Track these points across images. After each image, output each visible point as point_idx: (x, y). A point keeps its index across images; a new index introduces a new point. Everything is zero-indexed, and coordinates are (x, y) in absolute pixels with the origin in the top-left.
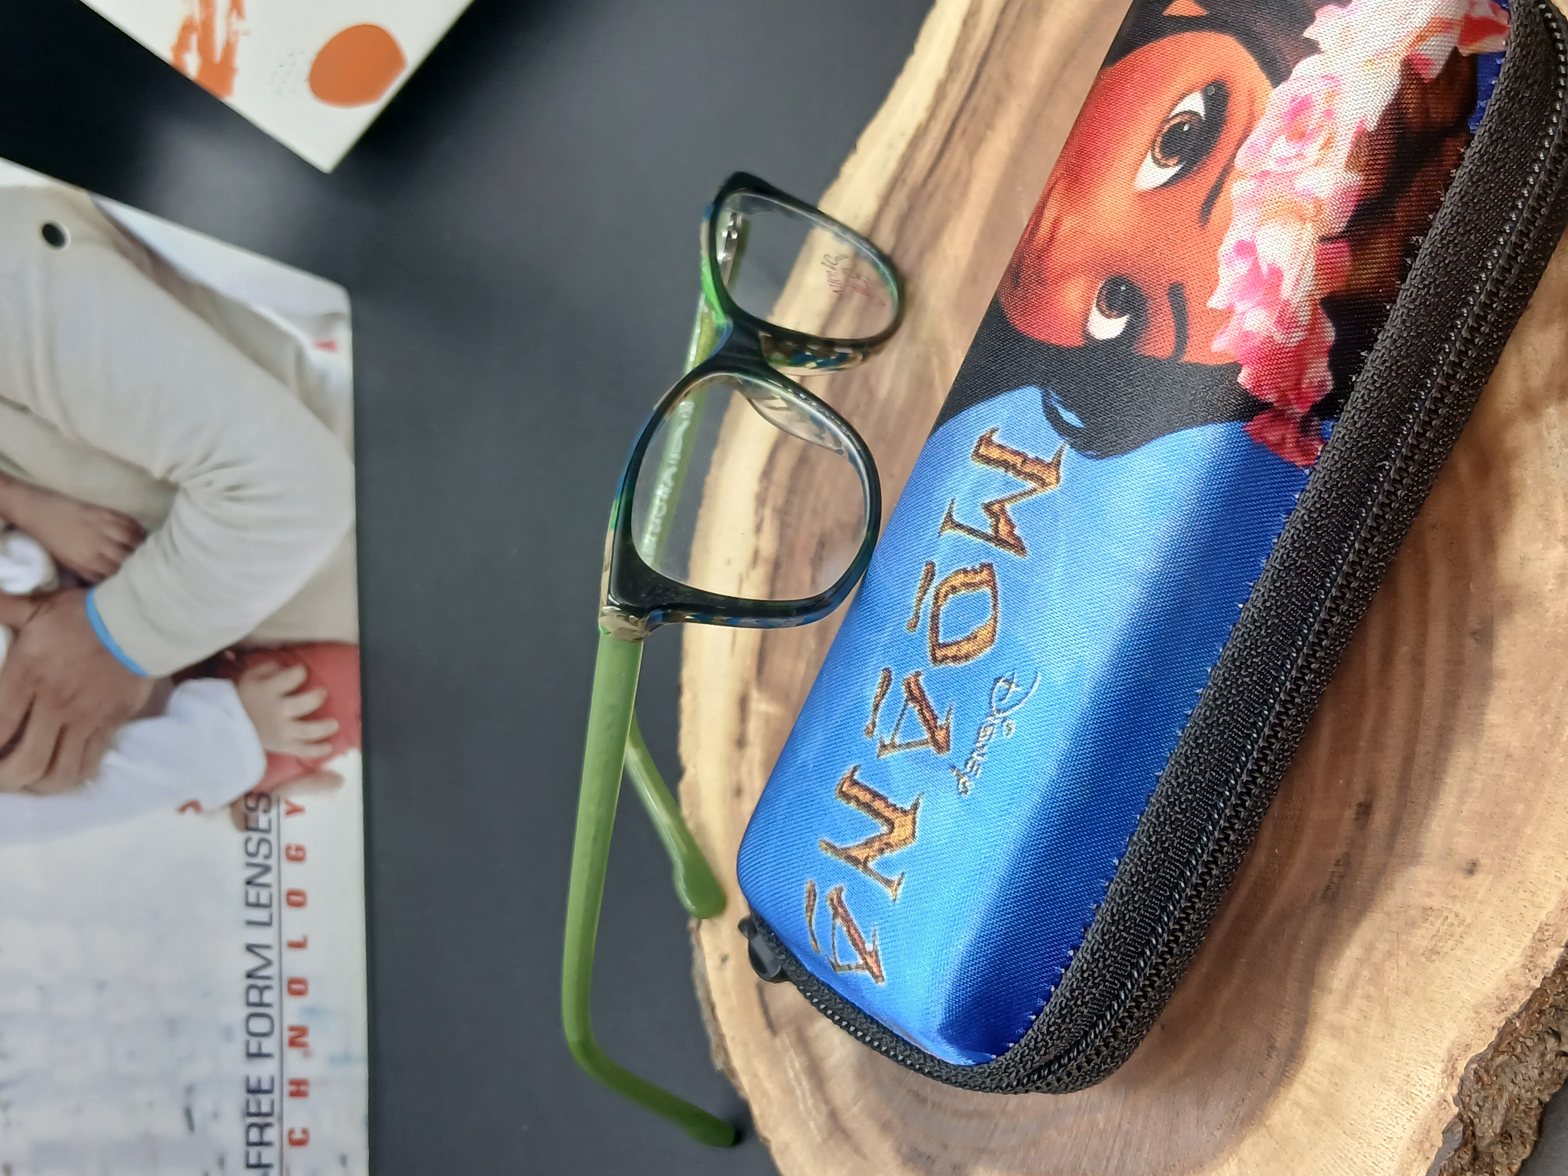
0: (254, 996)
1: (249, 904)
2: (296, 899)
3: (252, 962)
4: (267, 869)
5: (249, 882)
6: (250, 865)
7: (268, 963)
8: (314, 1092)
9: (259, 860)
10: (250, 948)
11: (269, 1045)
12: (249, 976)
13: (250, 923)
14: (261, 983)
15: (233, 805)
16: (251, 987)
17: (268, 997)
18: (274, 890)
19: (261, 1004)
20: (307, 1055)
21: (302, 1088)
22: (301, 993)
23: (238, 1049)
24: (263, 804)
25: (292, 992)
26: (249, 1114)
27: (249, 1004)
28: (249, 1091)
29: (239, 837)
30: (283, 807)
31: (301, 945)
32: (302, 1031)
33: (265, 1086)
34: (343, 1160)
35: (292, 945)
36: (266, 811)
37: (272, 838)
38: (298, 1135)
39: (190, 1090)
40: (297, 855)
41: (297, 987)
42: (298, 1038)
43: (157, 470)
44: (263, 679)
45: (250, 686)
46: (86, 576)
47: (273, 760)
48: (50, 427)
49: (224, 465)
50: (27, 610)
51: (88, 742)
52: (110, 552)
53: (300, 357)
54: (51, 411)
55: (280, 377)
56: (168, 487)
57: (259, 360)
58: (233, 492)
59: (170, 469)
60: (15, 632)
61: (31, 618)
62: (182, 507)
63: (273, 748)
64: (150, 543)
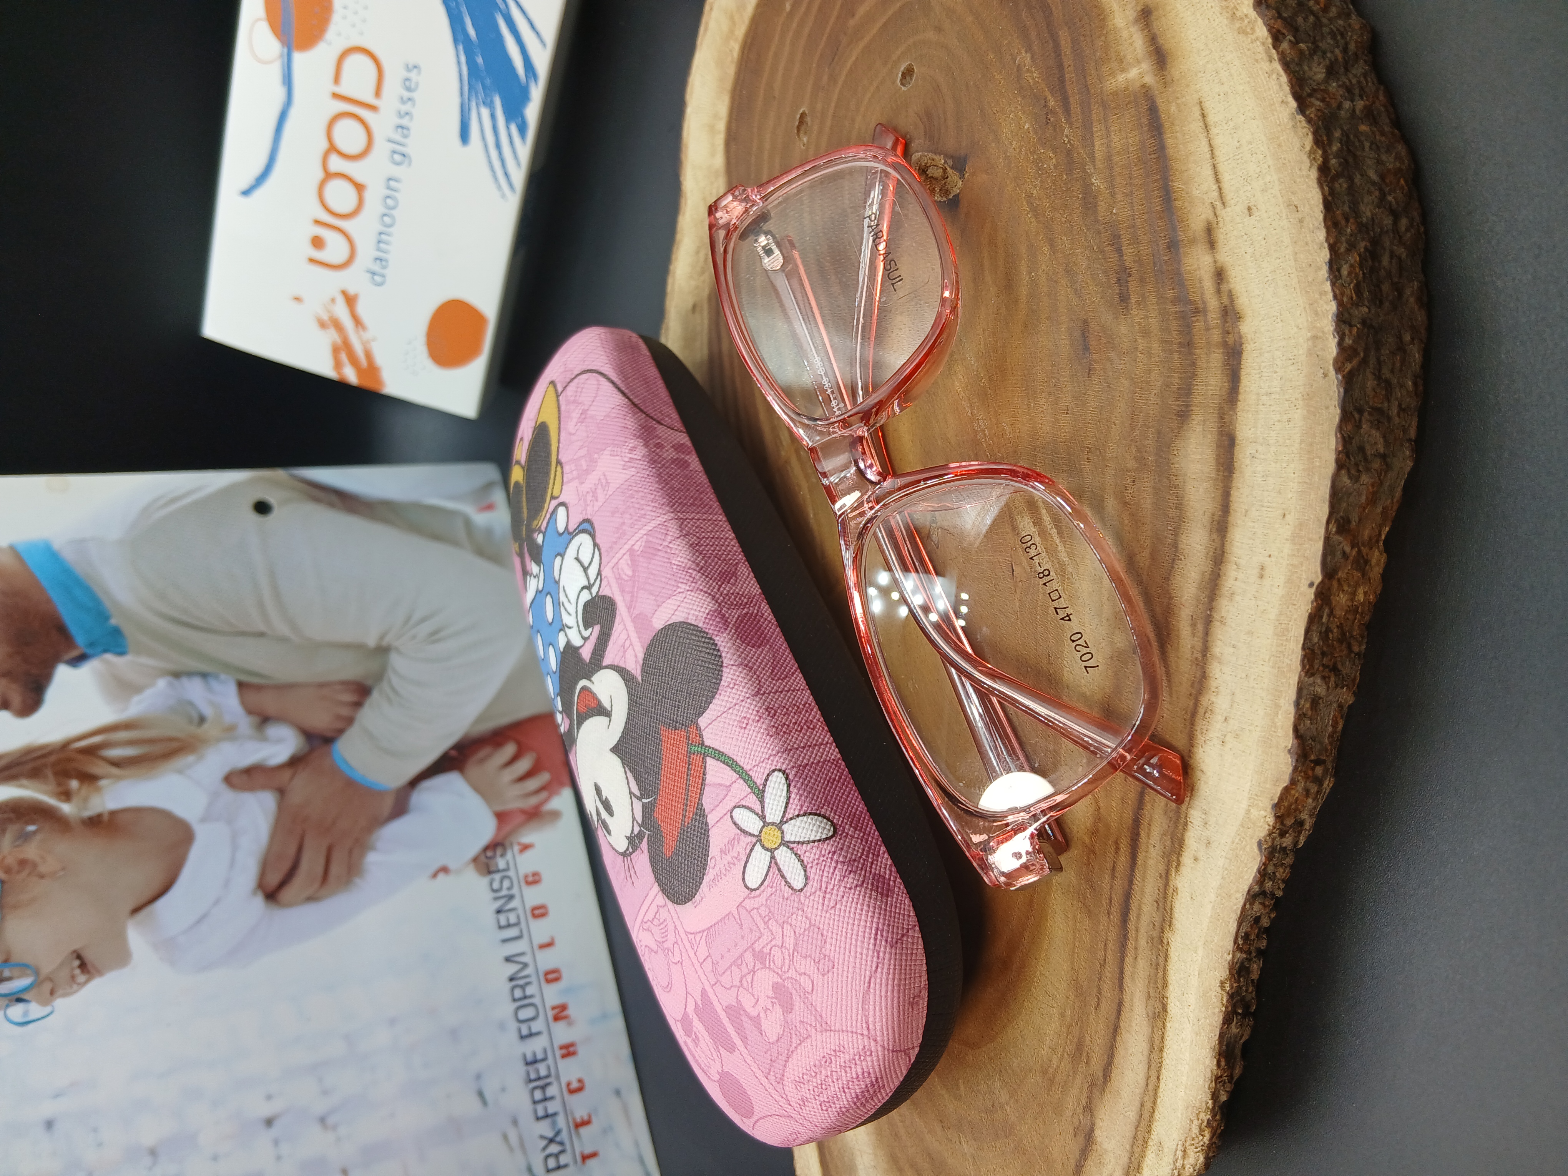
0: (518, 993)
1: (501, 927)
2: (539, 912)
3: (512, 969)
4: (511, 897)
5: (499, 912)
6: (496, 899)
7: (525, 965)
8: (581, 1050)
9: (504, 892)
10: (508, 959)
11: (536, 1026)
12: (511, 979)
13: (505, 941)
14: (521, 982)
15: (475, 860)
16: (514, 987)
17: (529, 991)
18: (520, 912)
19: (525, 997)
20: (570, 1024)
21: (571, 1049)
22: (557, 979)
23: (514, 1035)
24: (499, 851)
25: (548, 981)
26: (530, 1081)
27: (514, 1000)
28: (527, 1064)
29: (484, 881)
30: (516, 848)
31: (550, 944)
32: (563, 1007)
33: (540, 1056)
34: (618, 1093)
35: (542, 947)
36: (502, 855)
37: (512, 873)
38: (575, 1085)
39: (478, 1077)
40: (534, 879)
41: (552, 976)
42: (560, 1013)
43: (371, 641)
44: (482, 761)
45: (473, 769)
46: (329, 734)
47: (501, 817)
48: (284, 640)
49: (423, 620)
50: (287, 774)
51: (350, 852)
52: (345, 711)
53: (468, 523)
54: (282, 629)
55: (455, 543)
56: (383, 651)
57: (436, 537)
58: (434, 636)
59: (382, 637)
60: (281, 792)
61: (292, 778)
62: (396, 661)
63: (500, 808)
64: (375, 695)
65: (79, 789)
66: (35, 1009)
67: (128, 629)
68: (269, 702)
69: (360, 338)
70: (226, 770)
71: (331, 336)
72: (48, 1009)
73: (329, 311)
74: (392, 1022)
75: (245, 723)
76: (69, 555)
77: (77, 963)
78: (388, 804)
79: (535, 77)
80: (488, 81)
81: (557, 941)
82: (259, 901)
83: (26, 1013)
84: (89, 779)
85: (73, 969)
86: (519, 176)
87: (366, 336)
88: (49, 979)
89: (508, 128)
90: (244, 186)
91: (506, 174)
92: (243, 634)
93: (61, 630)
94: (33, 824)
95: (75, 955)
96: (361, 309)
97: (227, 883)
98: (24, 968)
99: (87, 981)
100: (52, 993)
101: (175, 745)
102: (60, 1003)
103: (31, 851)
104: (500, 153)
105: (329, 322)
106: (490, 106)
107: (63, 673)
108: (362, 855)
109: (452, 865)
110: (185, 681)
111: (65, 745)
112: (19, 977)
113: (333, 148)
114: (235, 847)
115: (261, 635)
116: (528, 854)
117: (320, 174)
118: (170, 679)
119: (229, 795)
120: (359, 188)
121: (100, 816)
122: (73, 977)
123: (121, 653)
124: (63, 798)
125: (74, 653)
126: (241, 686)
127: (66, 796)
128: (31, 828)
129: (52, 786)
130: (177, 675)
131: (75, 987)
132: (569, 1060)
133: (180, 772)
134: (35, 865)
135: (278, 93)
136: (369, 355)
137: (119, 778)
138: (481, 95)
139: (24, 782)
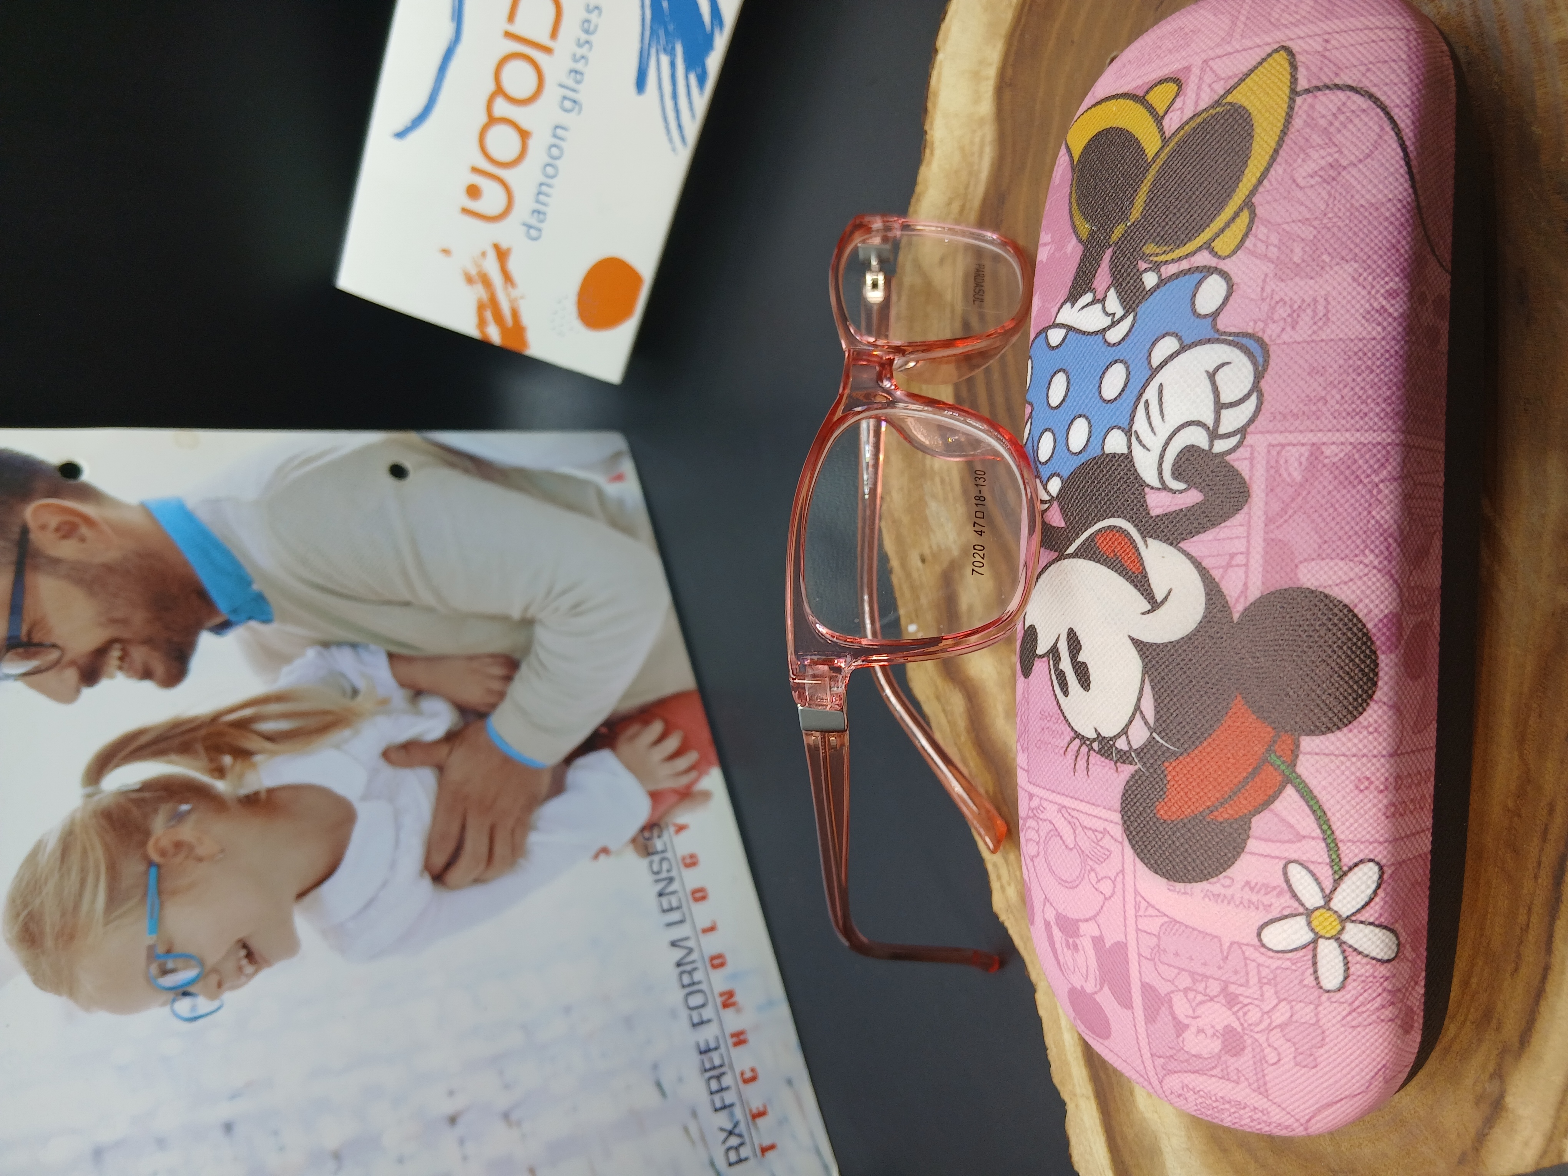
0: (686, 980)
1: (664, 911)
2: (699, 895)
3: (678, 954)
4: (671, 880)
5: (661, 894)
6: (657, 881)
7: (690, 951)
8: (751, 1037)
9: (664, 875)
10: (674, 944)
11: (708, 1013)
12: (679, 965)
13: (669, 925)
14: (688, 968)
15: (634, 841)
16: (682, 973)
17: (698, 976)
18: (681, 894)
19: (693, 984)
20: (739, 1011)
21: (742, 1037)
22: (722, 965)
23: (685, 1024)
24: (656, 832)
25: (715, 967)
26: (706, 1071)
27: (684, 986)
28: (701, 1053)
29: (644, 863)
30: (672, 829)
31: (712, 929)
32: (730, 994)
33: (712, 1045)
34: (789, 1082)
35: (706, 931)
36: (659, 837)
37: (669, 855)
38: (748, 1075)
39: (655, 1067)
40: (691, 862)
41: (718, 962)
42: (728, 1000)
43: (516, 613)
44: (633, 738)
45: (624, 747)
46: (483, 709)
47: (655, 796)
48: (430, 610)
49: (564, 592)
50: (444, 750)
51: (513, 832)
52: (496, 685)
53: (600, 494)
54: (428, 599)
55: (588, 513)
56: (527, 623)
57: (571, 507)
58: (576, 609)
59: (526, 609)
60: (440, 769)
61: (450, 753)
62: (541, 634)
63: (653, 787)
64: (524, 669)
65: (233, 766)
66: (203, 1004)
67: (271, 595)
68: (421, 675)
69: (508, 295)
70: (383, 745)
71: (479, 292)
72: (215, 1004)
73: (478, 265)
74: (568, 1010)
75: (399, 696)
76: (204, 515)
77: (243, 953)
78: (546, 782)
79: (721, 24)
80: (671, 27)
81: (720, 926)
82: (426, 883)
83: (194, 1008)
84: (243, 754)
85: (239, 959)
86: (692, 128)
87: (514, 293)
88: (215, 970)
89: (687, 78)
90: (399, 127)
91: (680, 127)
92: (389, 603)
93: (202, 595)
94: (186, 802)
95: (241, 944)
96: (513, 265)
97: (393, 865)
98: (188, 958)
99: (256, 972)
100: (220, 985)
101: (330, 718)
102: (229, 997)
103: (187, 832)
104: (676, 104)
105: (477, 277)
106: (672, 53)
107: (206, 641)
108: (524, 836)
109: (612, 847)
110: (334, 650)
111: (215, 719)
112: (185, 968)
113: (499, 91)
114: (398, 828)
115: (407, 604)
116: (684, 835)
117: (483, 119)
118: (319, 648)
119: (388, 772)
120: (524, 135)
121: (256, 794)
122: (240, 969)
123: (267, 621)
124: (217, 774)
125: (218, 620)
126: (392, 657)
127: (220, 772)
128: (185, 807)
129: (203, 762)
130: (326, 645)
131: (243, 979)
132: (741, 1048)
133: (337, 747)
134: (191, 848)
135: (447, 29)
136: (515, 314)
137: (273, 753)
138: (663, 41)
139: (174, 757)
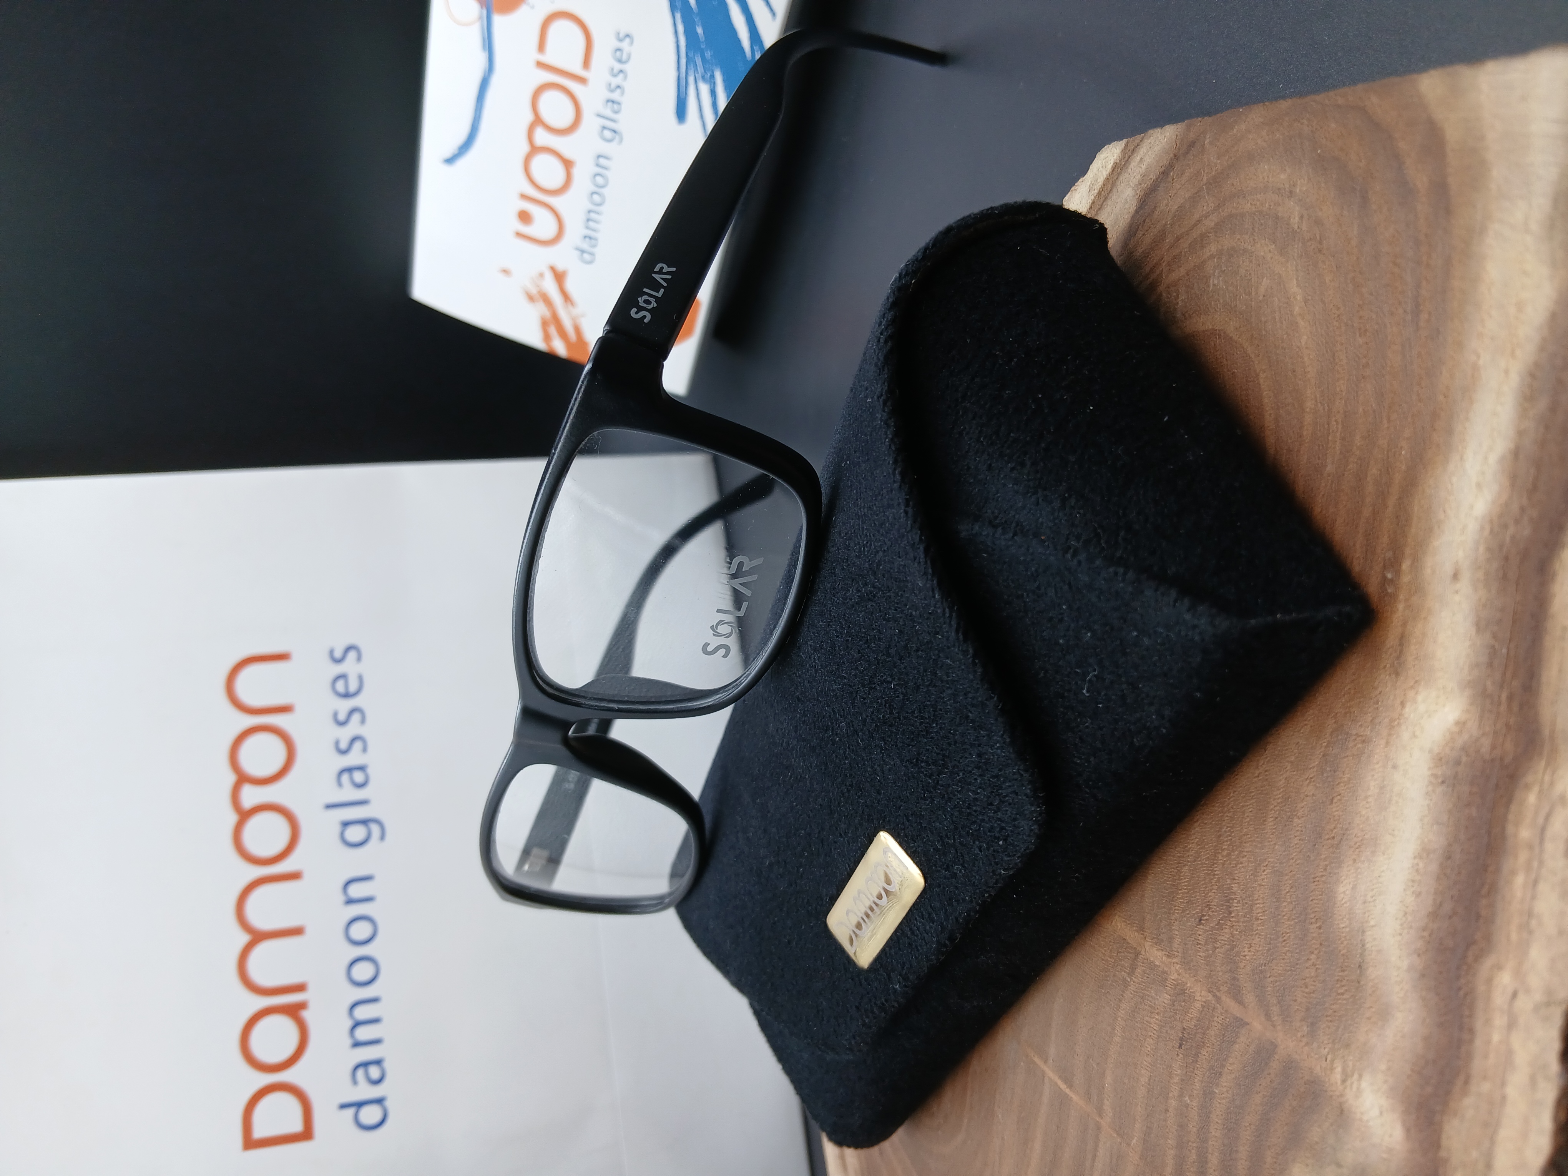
90: (448, 153)
96: (570, 285)
113: (538, 121)
117: (525, 148)
120: (568, 164)
135: (480, 59)
